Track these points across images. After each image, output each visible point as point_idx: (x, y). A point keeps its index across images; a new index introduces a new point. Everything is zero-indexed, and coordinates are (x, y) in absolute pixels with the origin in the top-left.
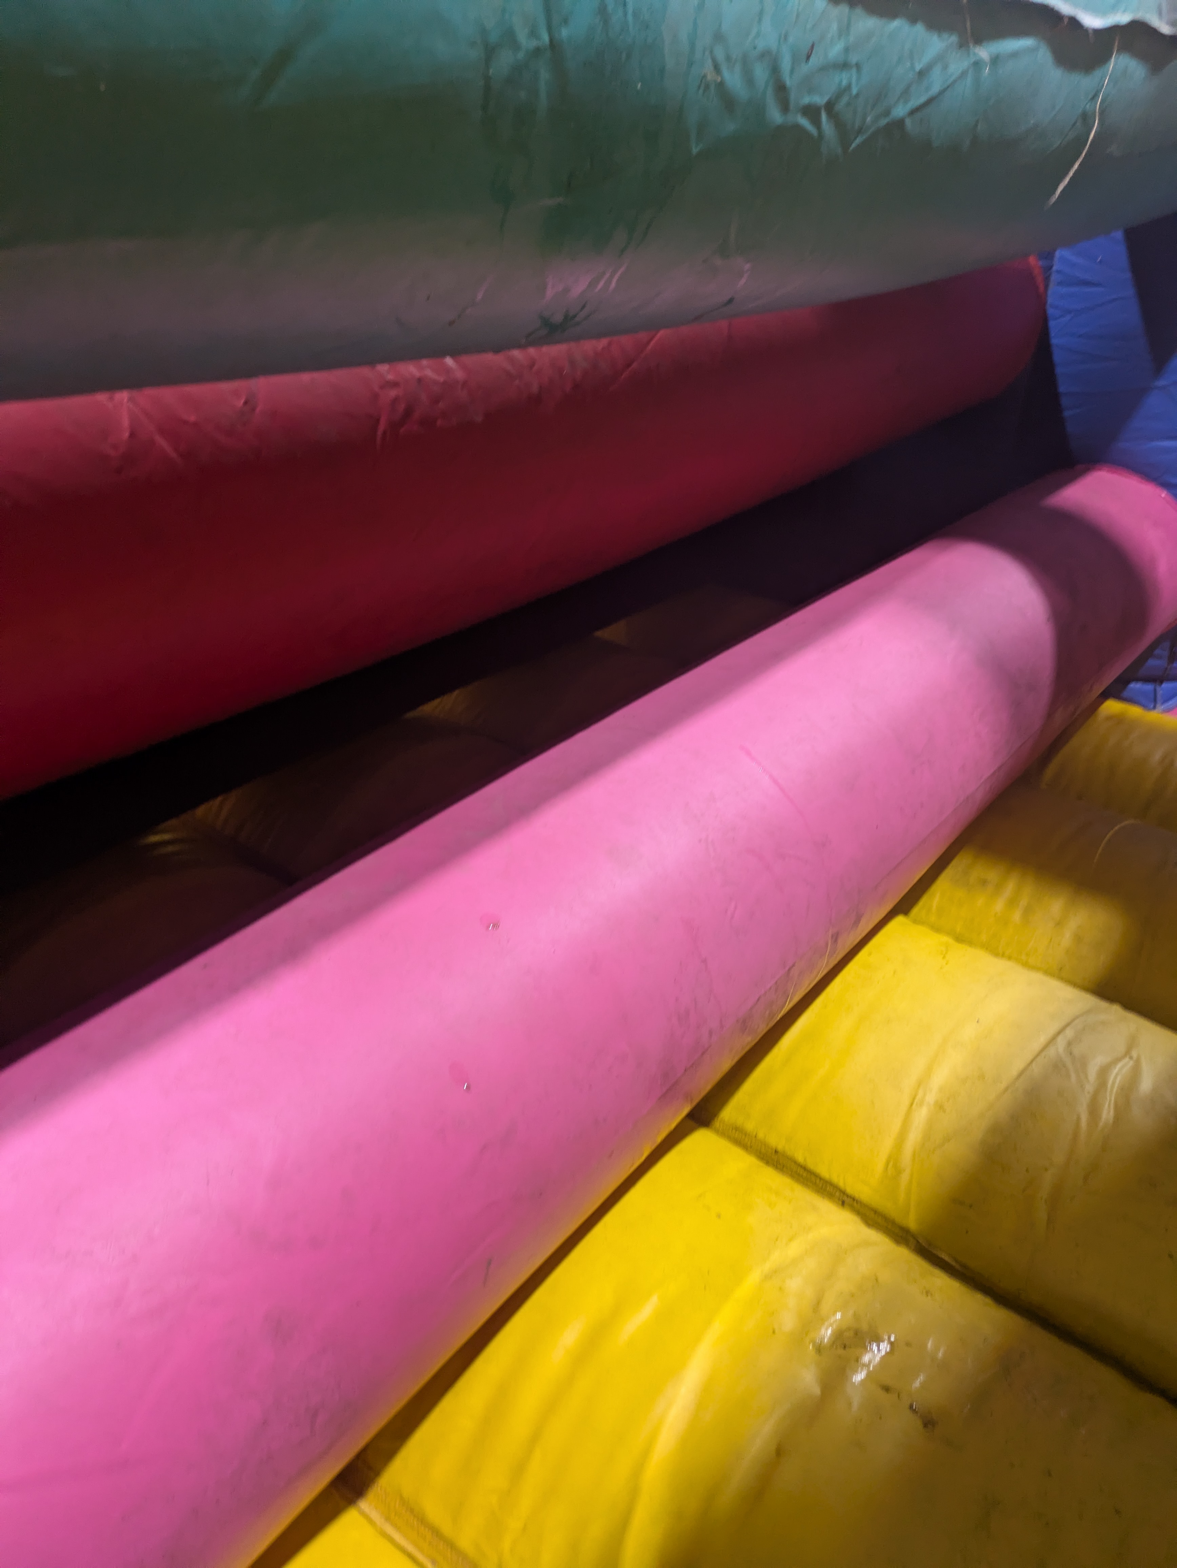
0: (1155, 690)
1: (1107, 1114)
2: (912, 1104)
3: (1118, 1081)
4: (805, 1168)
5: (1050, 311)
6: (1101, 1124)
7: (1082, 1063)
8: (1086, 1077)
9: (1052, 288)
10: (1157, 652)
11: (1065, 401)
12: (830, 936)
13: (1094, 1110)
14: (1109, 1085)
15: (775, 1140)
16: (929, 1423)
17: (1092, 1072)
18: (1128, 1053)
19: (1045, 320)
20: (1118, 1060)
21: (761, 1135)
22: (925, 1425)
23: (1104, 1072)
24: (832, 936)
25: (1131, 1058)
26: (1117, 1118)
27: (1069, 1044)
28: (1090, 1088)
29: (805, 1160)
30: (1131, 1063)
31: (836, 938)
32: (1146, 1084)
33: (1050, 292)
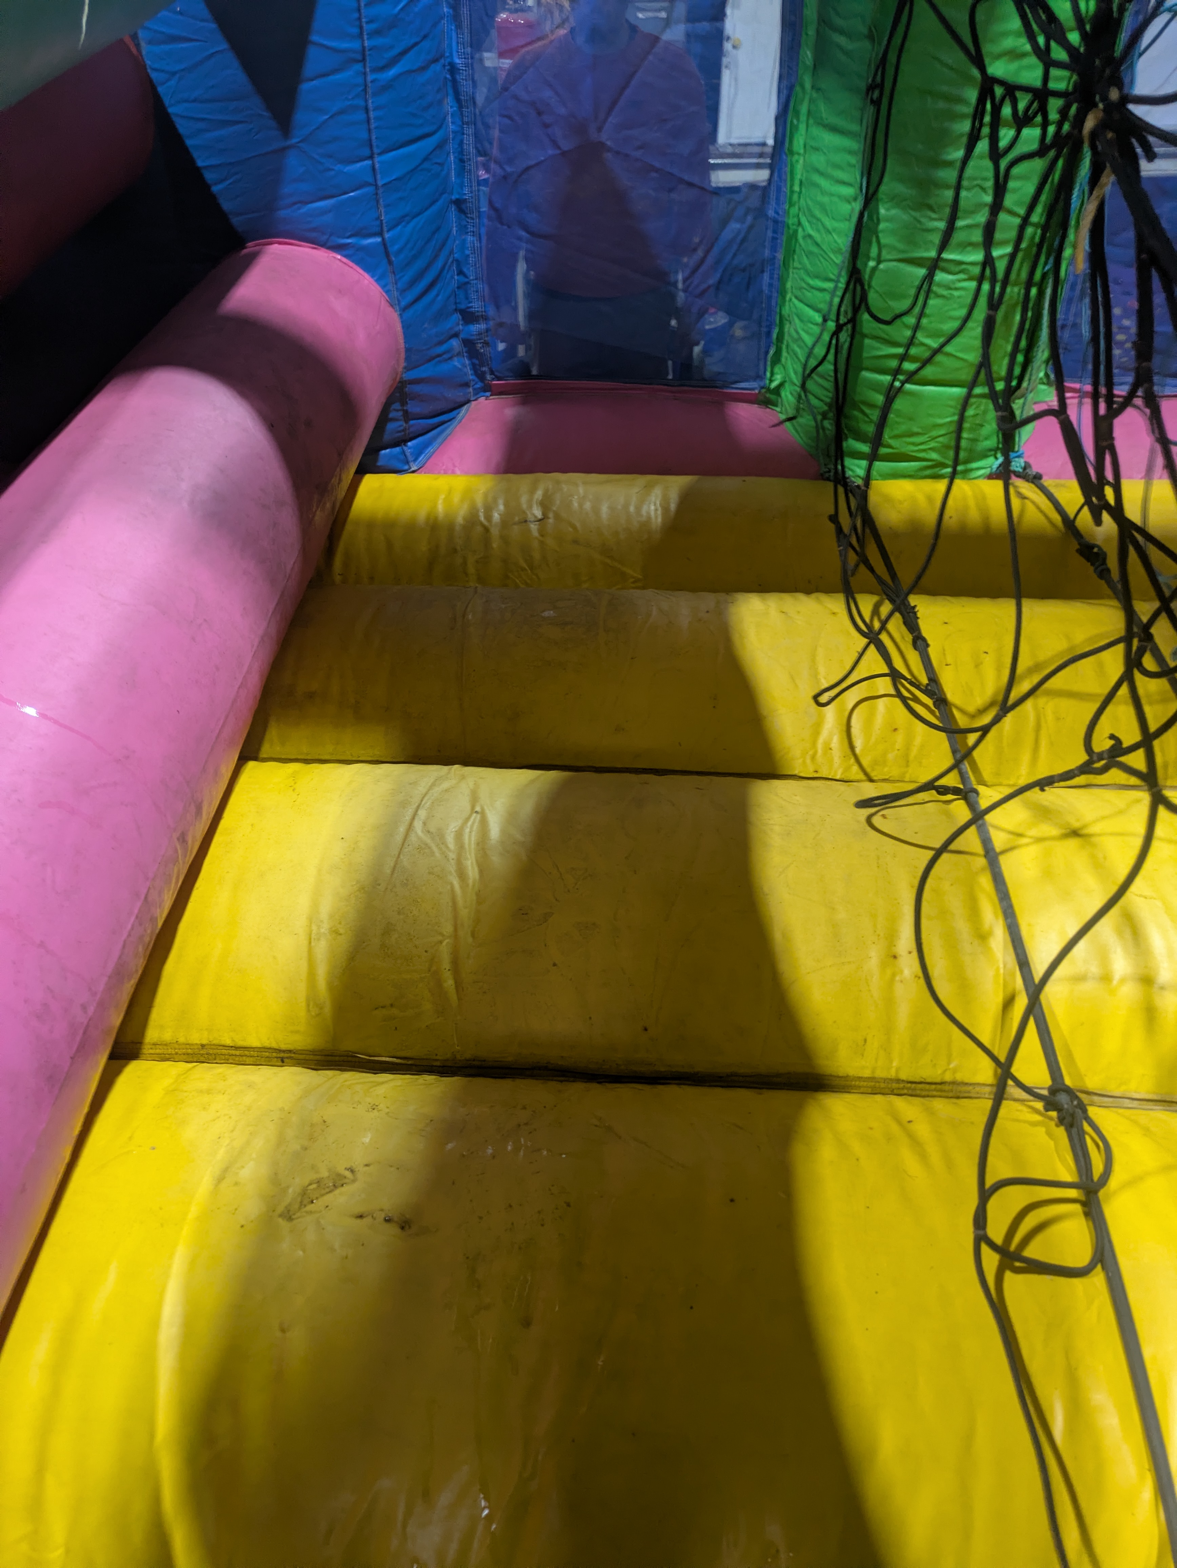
0: (404, 453)
1: (472, 872)
2: (310, 943)
3: (473, 839)
4: (237, 1048)
5: (154, 75)
6: (471, 882)
7: (440, 836)
8: (447, 847)
9: (145, 48)
10: (392, 415)
11: (209, 176)
12: (176, 840)
13: (462, 874)
14: (467, 846)
15: (197, 1038)
16: (404, 1225)
17: (450, 840)
18: (473, 811)
19: (151, 87)
20: (468, 819)
21: (182, 1040)
22: (403, 1228)
23: (459, 835)
24: (178, 839)
25: (476, 812)
26: (481, 872)
27: (425, 824)
28: (452, 856)
29: (233, 1041)
30: (479, 816)
31: (183, 839)
32: (495, 831)
33: (144, 53)
